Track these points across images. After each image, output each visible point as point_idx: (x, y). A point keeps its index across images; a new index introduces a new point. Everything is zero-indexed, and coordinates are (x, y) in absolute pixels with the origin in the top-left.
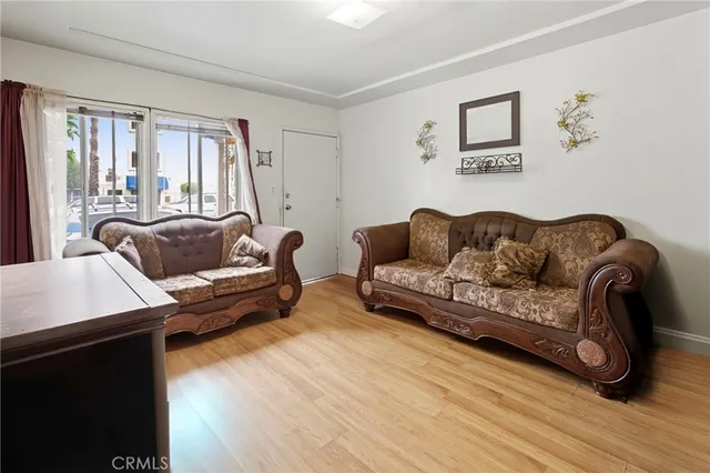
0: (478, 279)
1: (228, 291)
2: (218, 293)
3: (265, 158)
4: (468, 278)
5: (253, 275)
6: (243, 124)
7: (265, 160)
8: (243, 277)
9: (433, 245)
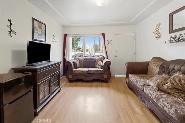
0: (154, 86)
1: (90, 73)
2: (88, 73)
3: (110, 42)
4: (152, 85)
5: (97, 70)
6: (103, 35)
7: (110, 43)
8: (94, 70)
9: (154, 71)
